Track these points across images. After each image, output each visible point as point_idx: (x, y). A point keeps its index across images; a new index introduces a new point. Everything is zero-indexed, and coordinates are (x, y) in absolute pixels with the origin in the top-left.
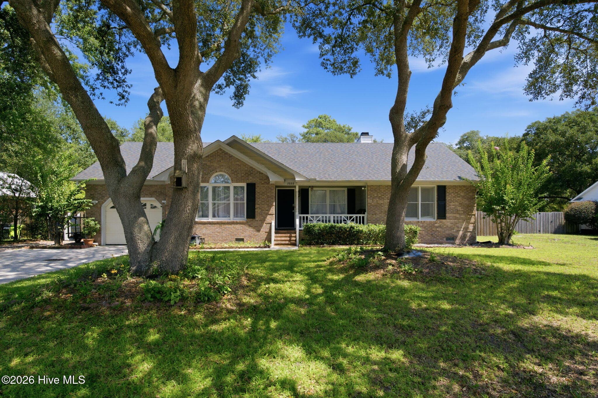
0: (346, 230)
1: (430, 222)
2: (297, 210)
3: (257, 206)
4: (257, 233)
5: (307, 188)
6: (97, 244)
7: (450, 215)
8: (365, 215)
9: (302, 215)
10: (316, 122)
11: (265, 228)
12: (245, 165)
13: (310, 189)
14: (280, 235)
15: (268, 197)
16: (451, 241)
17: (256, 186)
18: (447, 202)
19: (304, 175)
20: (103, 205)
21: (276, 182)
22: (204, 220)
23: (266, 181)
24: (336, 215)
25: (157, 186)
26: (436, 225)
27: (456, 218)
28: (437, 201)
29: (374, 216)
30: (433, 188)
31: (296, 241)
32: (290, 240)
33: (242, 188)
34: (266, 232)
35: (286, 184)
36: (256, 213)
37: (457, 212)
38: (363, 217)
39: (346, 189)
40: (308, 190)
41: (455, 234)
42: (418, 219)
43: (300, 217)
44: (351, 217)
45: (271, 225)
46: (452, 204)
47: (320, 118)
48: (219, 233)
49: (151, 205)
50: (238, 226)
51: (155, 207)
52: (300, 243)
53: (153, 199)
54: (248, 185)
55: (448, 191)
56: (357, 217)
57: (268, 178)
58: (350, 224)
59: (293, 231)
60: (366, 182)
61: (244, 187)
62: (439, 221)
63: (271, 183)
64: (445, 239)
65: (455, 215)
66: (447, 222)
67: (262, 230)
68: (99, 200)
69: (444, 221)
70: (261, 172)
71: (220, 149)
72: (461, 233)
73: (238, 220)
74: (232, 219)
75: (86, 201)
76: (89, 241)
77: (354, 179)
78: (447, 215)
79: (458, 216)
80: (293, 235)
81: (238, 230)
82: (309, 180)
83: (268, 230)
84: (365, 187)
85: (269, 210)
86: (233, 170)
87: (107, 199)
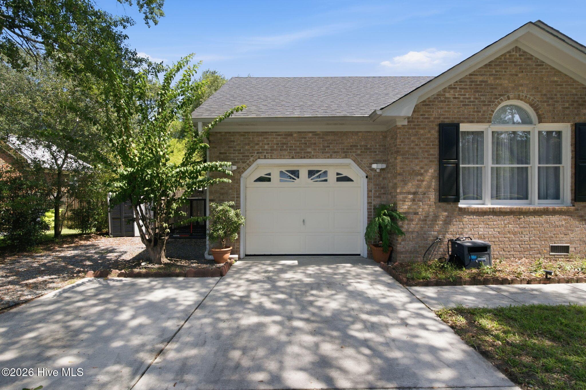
6: (236, 256)
12: (572, 82)
20: (243, 175)
22: (475, 205)
25: (357, 133)
48: (515, 234)
49: (338, 174)
50: (554, 219)
51: (347, 179)
53: (348, 161)
54: (578, 127)
68: (239, 165)
71: (517, 49)
73: (549, 204)
74: (537, 204)
75: (221, 166)
81: (556, 226)
86: (545, 95)
87: (254, 161)
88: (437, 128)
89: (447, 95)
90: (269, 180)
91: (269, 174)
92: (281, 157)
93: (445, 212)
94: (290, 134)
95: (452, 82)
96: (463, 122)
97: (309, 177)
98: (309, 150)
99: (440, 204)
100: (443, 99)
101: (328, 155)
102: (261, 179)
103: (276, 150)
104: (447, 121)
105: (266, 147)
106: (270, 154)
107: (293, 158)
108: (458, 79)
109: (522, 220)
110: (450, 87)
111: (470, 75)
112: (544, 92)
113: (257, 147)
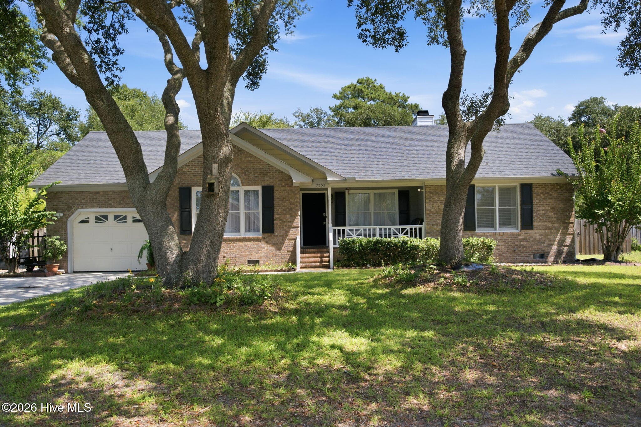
0: (396, 246)
1: (512, 234)
2: (330, 221)
3: (276, 216)
4: (277, 253)
5: (343, 191)
6: (63, 271)
7: (540, 223)
8: (423, 227)
9: (337, 228)
10: (354, 90)
11: (287, 246)
12: (260, 161)
13: (346, 191)
14: (307, 255)
15: (291, 204)
16: (541, 259)
17: (275, 189)
18: (535, 207)
19: (339, 172)
20: (69, 219)
21: (301, 183)
23: (288, 182)
24: (383, 227)
26: (520, 237)
27: (547, 228)
28: (521, 205)
29: (435, 227)
30: (515, 188)
31: (329, 262)
32: (321, 262)
33: (256, 192)
34: (288, 251)
35: (314, 186)
36: (275, 226)
37: (548, 219)
38: (420, 229)
39: (396, 191)
40: (344, 193)
41: (546, 250)
42: (496, 229)
43: (335, 231)
44: (403, 229)
45: (296, 242)
46: (541, 208)
47: (360, 83)
48: (226, 253)
49: (134, 218)
50: (251, 244)
51: (139, 221)
52: (334, 265)
54: (264, 188)
55: (535, 190)
56: (411, 229)
57: (290, 178)
58: (402, 237)
59: (325, 250)
60: (423, 181)
61: (257, 191)
62: (523, 232)
63: (294, 185)
64: (532, 256)
65: (545, 223)
66: (535, 233)
67: (283, 248)
68: (65, 213)
69: (530, 231)
70: (282, 170)
72: (554, 248)
73: (251, 235)
74: (243, 234)
75: (49, 214)
76: (54, 267)
77: (407, 177)
78: (535, 224)
79: (549, 225)
80: (325, 255)
81: (251, 248)
82: (345, 180)
83: (291, 249)
84: (421, 188)
85: (292, 222)
86: (243, 169)
87: (75, 210)
88: (178, 190)
89: (184, 170)
90: (88, 222)
91: (88, 218)
92: (92, 207)
93: (184, 240)
94: (98, 193)
95: (187, 162)
96: (194, 186)
97: (115, 220)
98: (110, 202)
99: (181, 236)
100: (181, 172)
101: (122, 205)
102: (83, 222)
103: (89, 203)
104: (184, 186)
105: (83, 201)
106: (86, 205)
107: (100, 208)
108: (190, 160)
109: (231, 245)
110: (186, 165)
111: (198, 157)
112: (243, 167)
113: (77, 201)
